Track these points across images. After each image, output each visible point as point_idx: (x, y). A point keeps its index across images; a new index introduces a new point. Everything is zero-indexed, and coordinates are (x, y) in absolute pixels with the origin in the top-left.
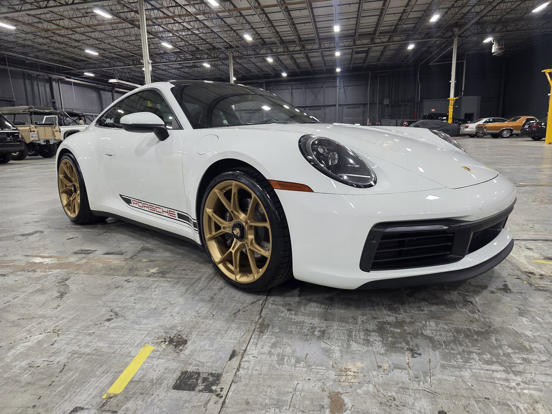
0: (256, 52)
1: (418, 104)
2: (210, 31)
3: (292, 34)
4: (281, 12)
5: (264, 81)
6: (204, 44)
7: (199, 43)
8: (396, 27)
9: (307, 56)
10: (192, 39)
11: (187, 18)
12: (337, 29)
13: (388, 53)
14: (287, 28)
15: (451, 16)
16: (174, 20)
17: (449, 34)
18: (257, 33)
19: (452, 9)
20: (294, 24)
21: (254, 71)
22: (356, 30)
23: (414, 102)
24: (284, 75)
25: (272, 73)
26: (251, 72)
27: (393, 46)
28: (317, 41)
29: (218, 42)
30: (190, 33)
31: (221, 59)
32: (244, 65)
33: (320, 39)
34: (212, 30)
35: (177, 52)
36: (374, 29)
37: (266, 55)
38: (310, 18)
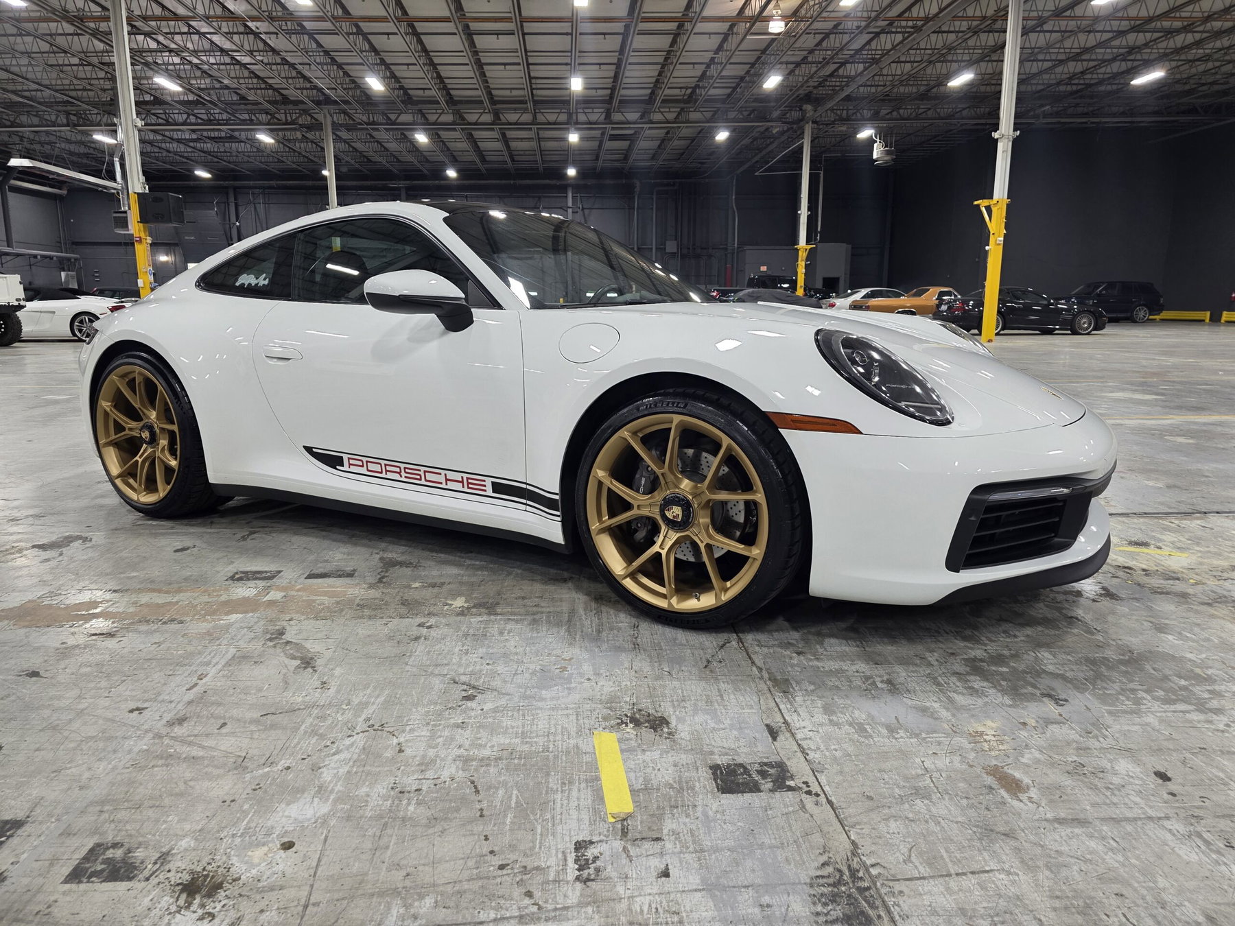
0: (390, 119)
1: (733, 254)
2: (279, 61)
3: (477, 86)
4: (455, 34)
5: (402, 184)
6: (261, 89)
7: (251, 86)
8: (693, 92)
9: (504, 135)
10: (233, 74)
11: (224, 24)
12: (577, 84)
13: (676, 143)
14: (468, 71)
15: (800, 79)
16: (190, 26)
17: (795, 115)
18: (393, 76)
19: (803, 66)
20: (480, 65)
21: (380, 159)
22: (613, 89)
23: (726, 249)
24: (451, 173)
25: (421, 167)
26: (371, 161)
27: (686, 132)
28: (530, 105)
29: (298, 86)
30: (228, 60)
31: (302, 126)
32: (358, 145)
33: (536, 103)
34: (283, 59)
35: (189, 102)
36: (650, 91)
37: (412, 126)
38: (519, 54)
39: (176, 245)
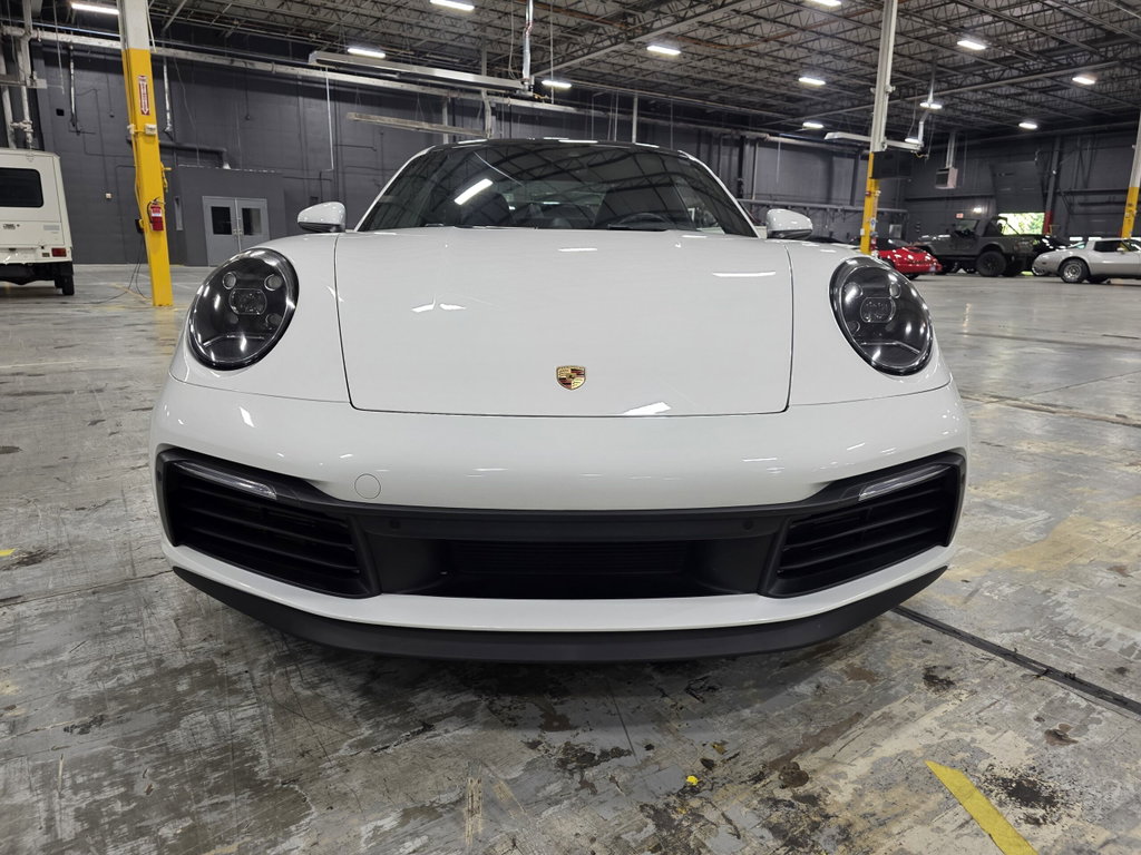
39: (991, 197)
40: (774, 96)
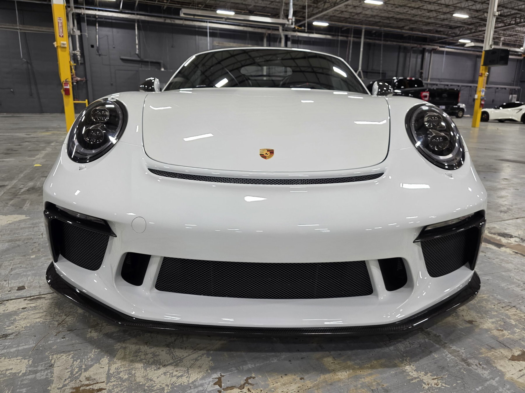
40: (442, 26)
